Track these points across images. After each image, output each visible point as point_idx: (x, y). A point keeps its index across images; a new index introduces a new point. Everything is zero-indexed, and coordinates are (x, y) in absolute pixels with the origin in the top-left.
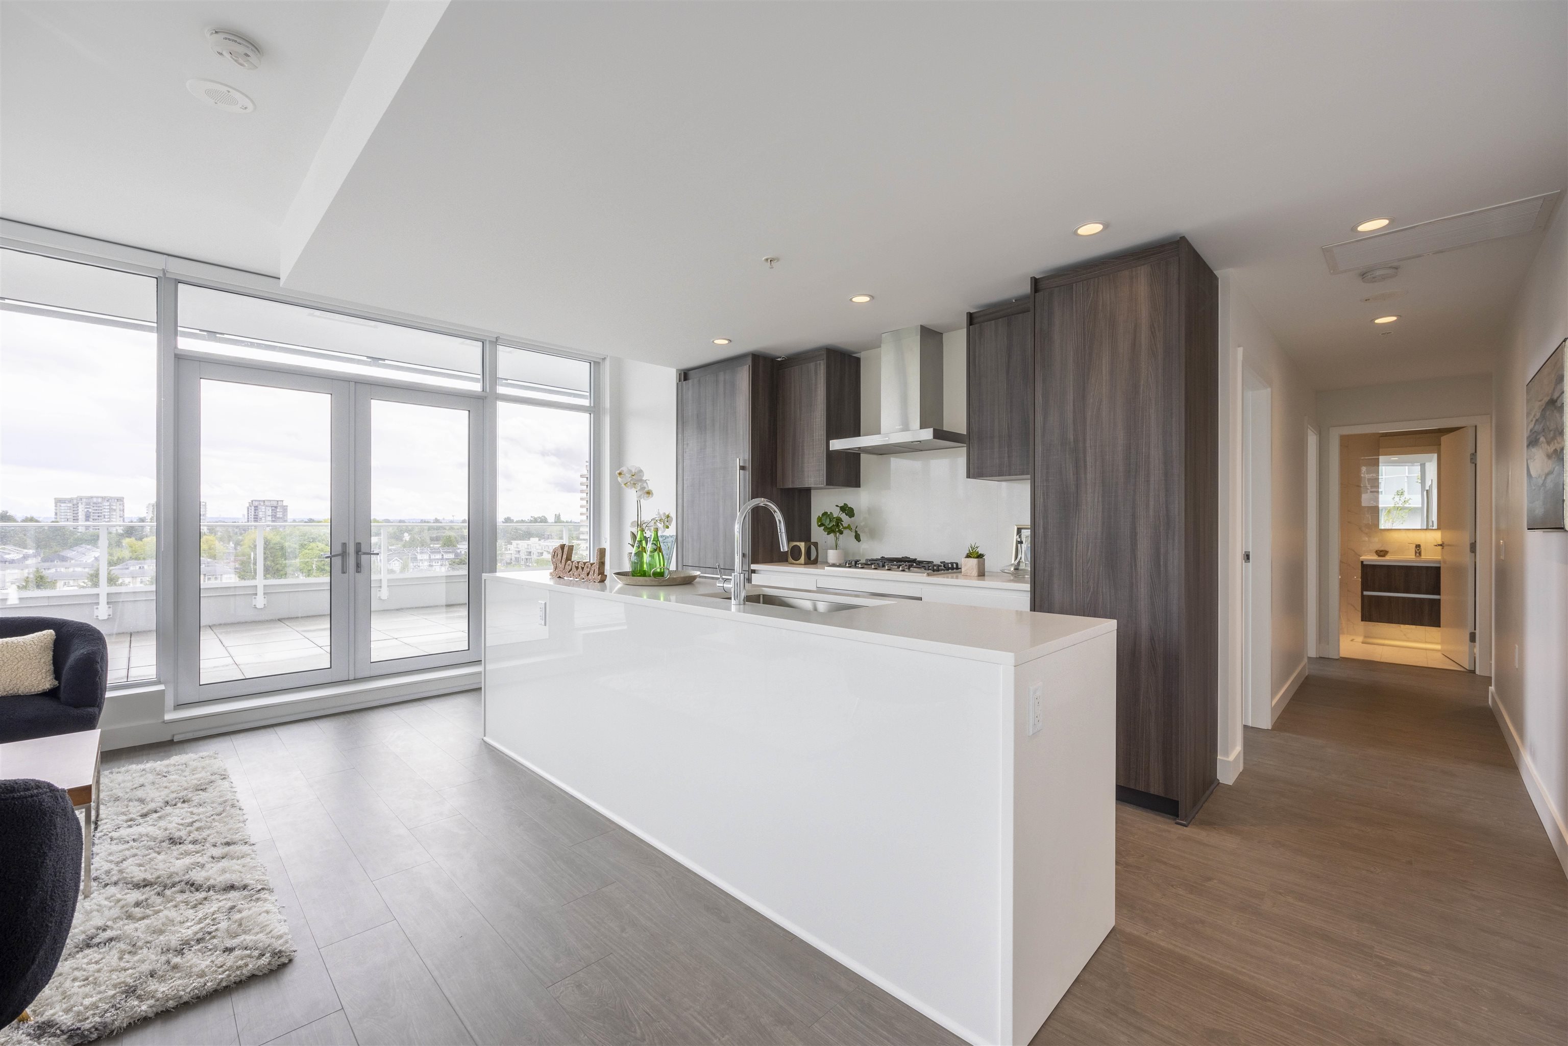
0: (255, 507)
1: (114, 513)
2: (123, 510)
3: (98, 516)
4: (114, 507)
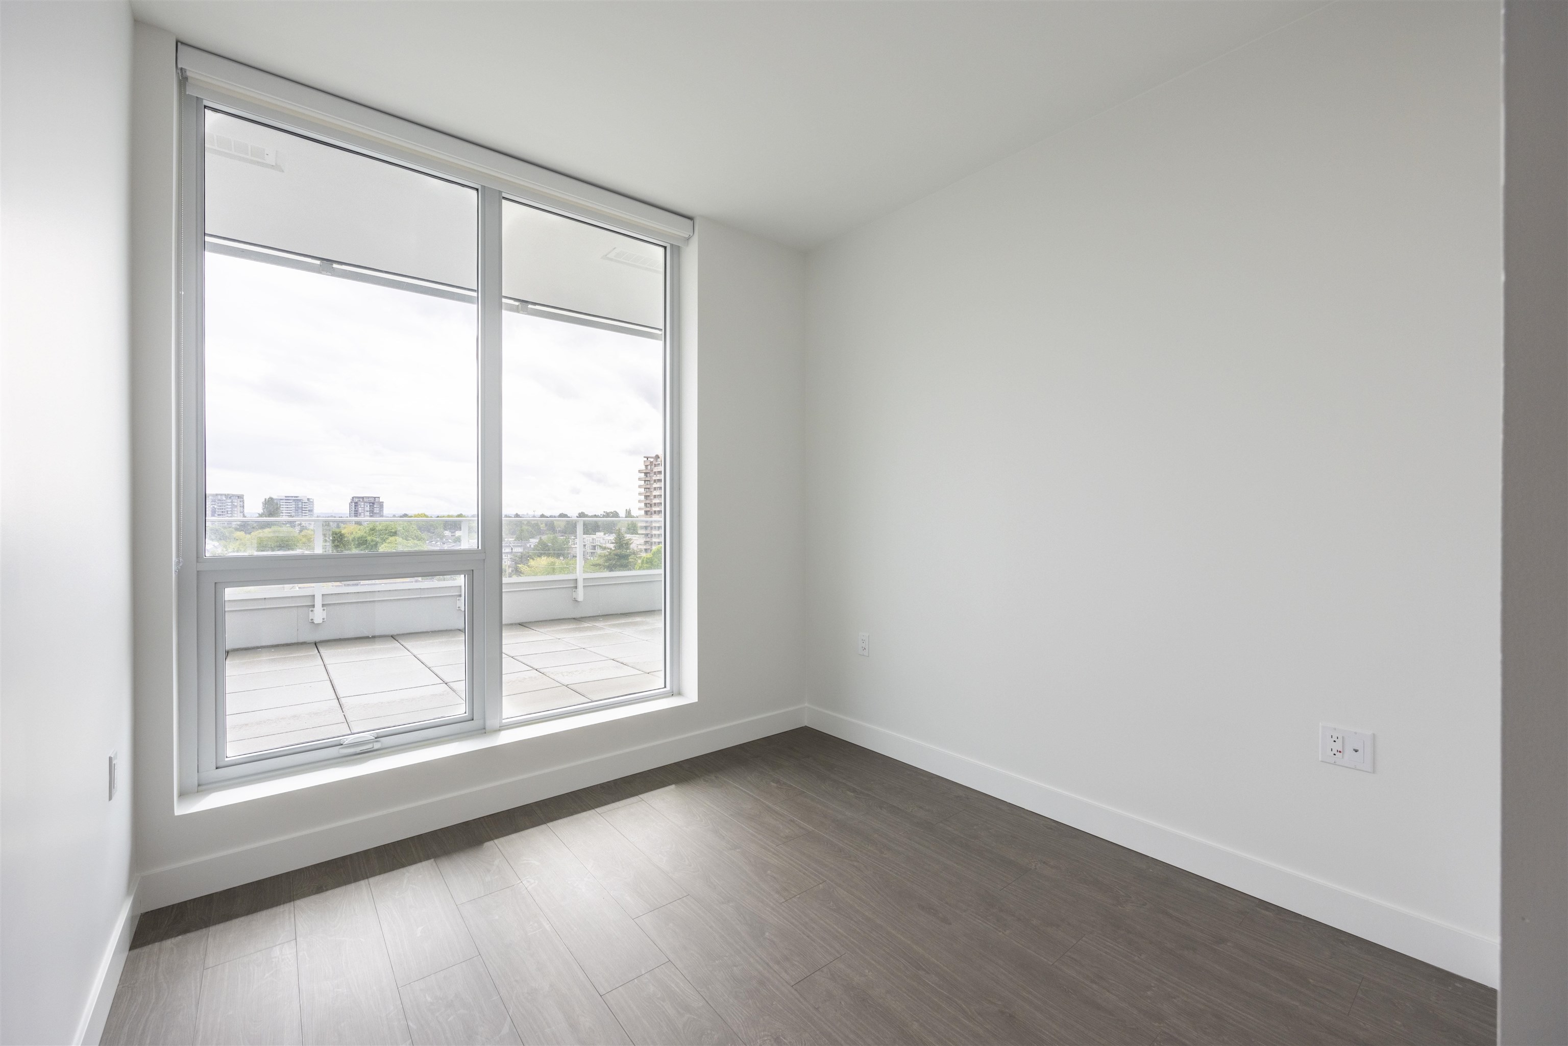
0: (356, 503)
1: (236, 509)
2: (243, 507)
3: (222, 512)
4: (236, 504)
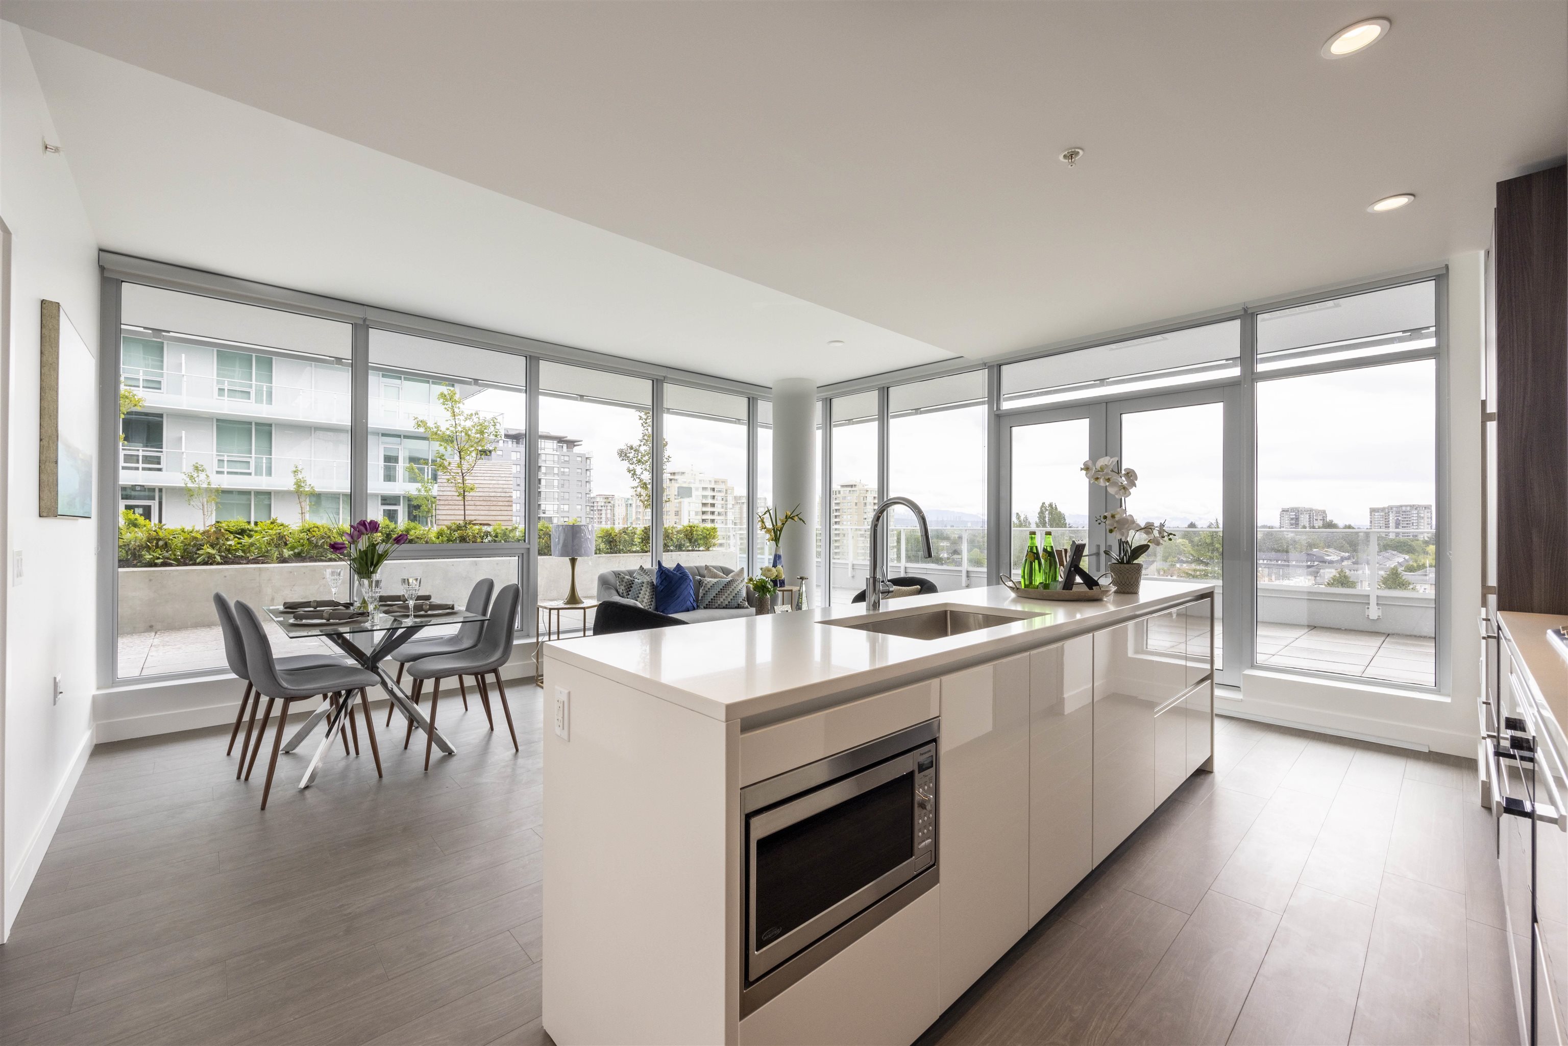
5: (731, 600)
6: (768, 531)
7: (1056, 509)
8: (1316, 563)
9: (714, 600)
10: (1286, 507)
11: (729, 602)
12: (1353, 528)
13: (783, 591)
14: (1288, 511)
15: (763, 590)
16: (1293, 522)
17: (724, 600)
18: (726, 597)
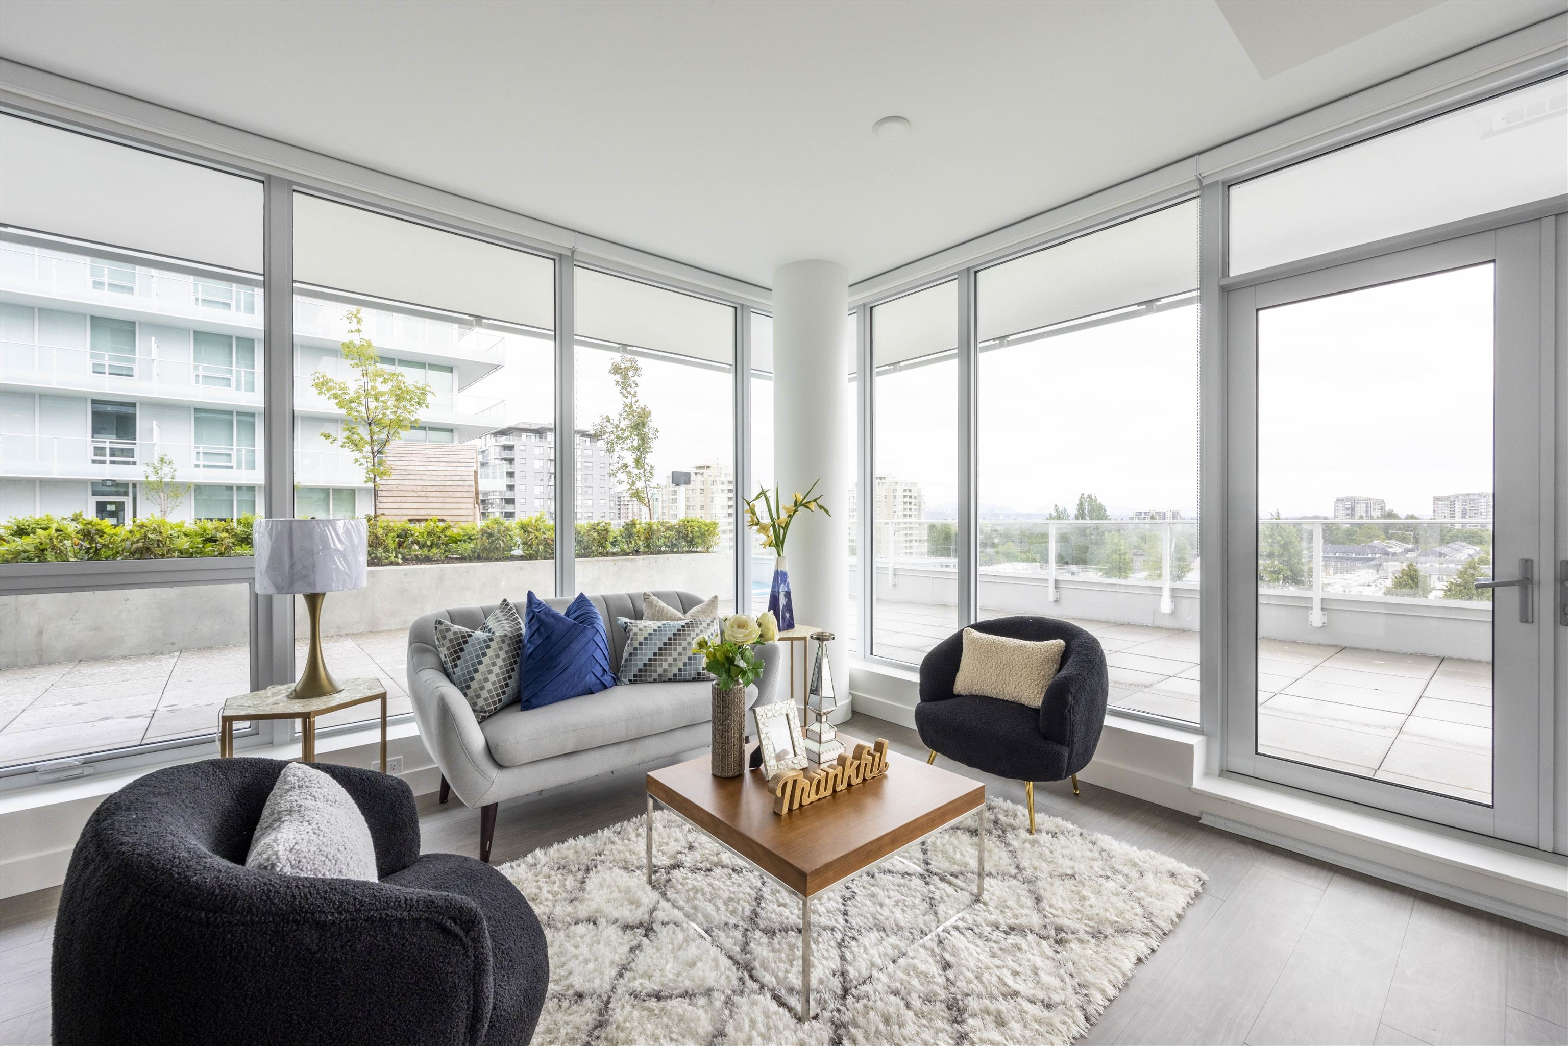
5: (685, 664)
6: (763, 529)
7: (1096, 501)
8: (1378, 556)
9: (651, 665)
10: (1341, 496)
11: (680, 670)
12: (1416, 518)
13: (792, 639)
14: (1343, 500)
15: (728, 671)
16: (1349, 512)
17: (670, 665)
18: (675, 660)
